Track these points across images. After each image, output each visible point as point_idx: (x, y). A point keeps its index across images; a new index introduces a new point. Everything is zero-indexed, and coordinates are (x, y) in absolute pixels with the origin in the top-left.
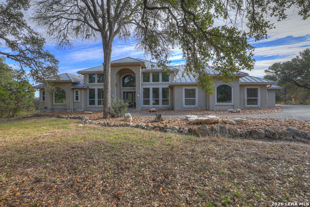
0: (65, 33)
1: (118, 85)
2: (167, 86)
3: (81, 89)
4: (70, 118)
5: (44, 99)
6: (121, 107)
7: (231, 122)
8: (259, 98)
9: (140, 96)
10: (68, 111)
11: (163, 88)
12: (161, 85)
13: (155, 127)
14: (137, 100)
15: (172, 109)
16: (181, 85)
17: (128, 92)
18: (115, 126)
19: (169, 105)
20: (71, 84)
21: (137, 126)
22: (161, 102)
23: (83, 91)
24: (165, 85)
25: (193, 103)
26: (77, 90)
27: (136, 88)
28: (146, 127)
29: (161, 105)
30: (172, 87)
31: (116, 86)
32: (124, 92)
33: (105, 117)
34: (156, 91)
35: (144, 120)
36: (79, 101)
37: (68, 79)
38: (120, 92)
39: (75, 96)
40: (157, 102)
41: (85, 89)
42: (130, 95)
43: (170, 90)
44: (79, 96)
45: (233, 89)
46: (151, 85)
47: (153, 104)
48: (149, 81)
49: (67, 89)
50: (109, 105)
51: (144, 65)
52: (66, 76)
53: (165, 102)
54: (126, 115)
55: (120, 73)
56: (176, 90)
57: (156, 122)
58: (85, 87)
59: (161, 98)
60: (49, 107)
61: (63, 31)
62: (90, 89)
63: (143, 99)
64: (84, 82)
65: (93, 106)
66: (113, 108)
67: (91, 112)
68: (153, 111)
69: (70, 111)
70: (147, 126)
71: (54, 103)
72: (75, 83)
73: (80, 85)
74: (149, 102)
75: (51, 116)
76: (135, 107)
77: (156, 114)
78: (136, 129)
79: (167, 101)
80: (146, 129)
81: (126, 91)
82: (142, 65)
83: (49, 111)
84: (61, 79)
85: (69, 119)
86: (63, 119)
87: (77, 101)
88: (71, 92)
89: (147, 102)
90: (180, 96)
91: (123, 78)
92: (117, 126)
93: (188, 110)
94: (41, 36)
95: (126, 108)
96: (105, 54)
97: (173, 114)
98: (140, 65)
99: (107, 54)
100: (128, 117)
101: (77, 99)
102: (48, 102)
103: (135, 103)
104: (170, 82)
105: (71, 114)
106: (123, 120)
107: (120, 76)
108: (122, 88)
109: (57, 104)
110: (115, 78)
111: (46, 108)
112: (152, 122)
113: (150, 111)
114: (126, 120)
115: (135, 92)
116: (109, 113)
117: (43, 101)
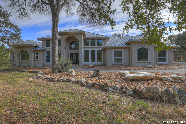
0: (24, 7)
1: (67, 48)
2: (101, 49)
3: (40, 51)
4: (30, 72)
5: (13, 59)
6: (67, 64)
7: (167, 78)
8: (167, 57)
9: (82, 56)
10: (30, 66)
11: (98, 51)
12: (97, 48)
13: (95, 84)
14: (80, 58)
15: (104, 65)
16: (111, 48)
17: (73, 54)
18: (58, 81)
19: (102, 62)
20: (32, 48)
21: (77, 82)
22: (96, 60)
23: (41, 52)
24: (100, 48)
25: (120, 61)
26: (37, 52)
27: (79, 50)
28: (85, 84)
29: (96, 62)
30: (104, 50)
31: (65, 49)
32: (71, 53)
33: (53, 72)
34: (93, 52)
35: (84, 75)
36: (39, 59)
37: (30, 44)
38: (68, 53)
39: (36, 56)
40: (93, 60)
41: (43, 51)
42: (75, 55)
43: (103, 52)
44: (39, 55)
45: (149, 50)
46: (90, 48)
47: (91, 62)
48: (88, 46)
49: (30, 51)
50: (56, 63)
51: (85, 34)
52: (29, 41)
53: (99, 60)
54: (70, 70)
55: (68, 39)
56: (108, 52)
57: (95, 77)
58: (43, 49)
59: (96, 58)
60: (17, 63)
61: (22, 5)
62: (46, 51)
63: (84, 58)
64: (43, 46)
65: (49, 63)
66: (60, 65)
67: (46, 67)
68: (91, 67)
69: (32, 66)
70: (87, 82)
71: (21, 61)
72: (36, 47)
73: (39, 48)
74: (88, 60)
75: (17, 71)
76: (78, 63)
77: (95, 70)
78: (76, 85)
79: (101, 59)
80: (86, 86)
81: (72, 52)
82: (83, 34)
83: (17, 67)
84: (25, 44)
85: (28, 72)
86: (24, 73)
87: (37, 60)
88: (33, 53)
89: (86, 60)
90: (110, 56)
91: (70, 44)
92: (60, 81)
93: (116, 66)
94: (4, 9)
95: (71, 65)
96: (53, 22)
97: (106, 69)
98: (82, 34)
99: (55, 22)
100: (71, 72)
101: (37, 58)
102: (16, 61)
103: (78, 61)
104: (103, 46)
105: (32, 69)
106: (67, 75)
107: (68, 42)
108: (69, 50)
109: (23, 61)
110: (64, 43)
111: (14, 64)
112: (91, 77)
113: (89, 67)
114: (70, 74)
115: (78, 53)
116: (57, 68)
117: (13, 60)
